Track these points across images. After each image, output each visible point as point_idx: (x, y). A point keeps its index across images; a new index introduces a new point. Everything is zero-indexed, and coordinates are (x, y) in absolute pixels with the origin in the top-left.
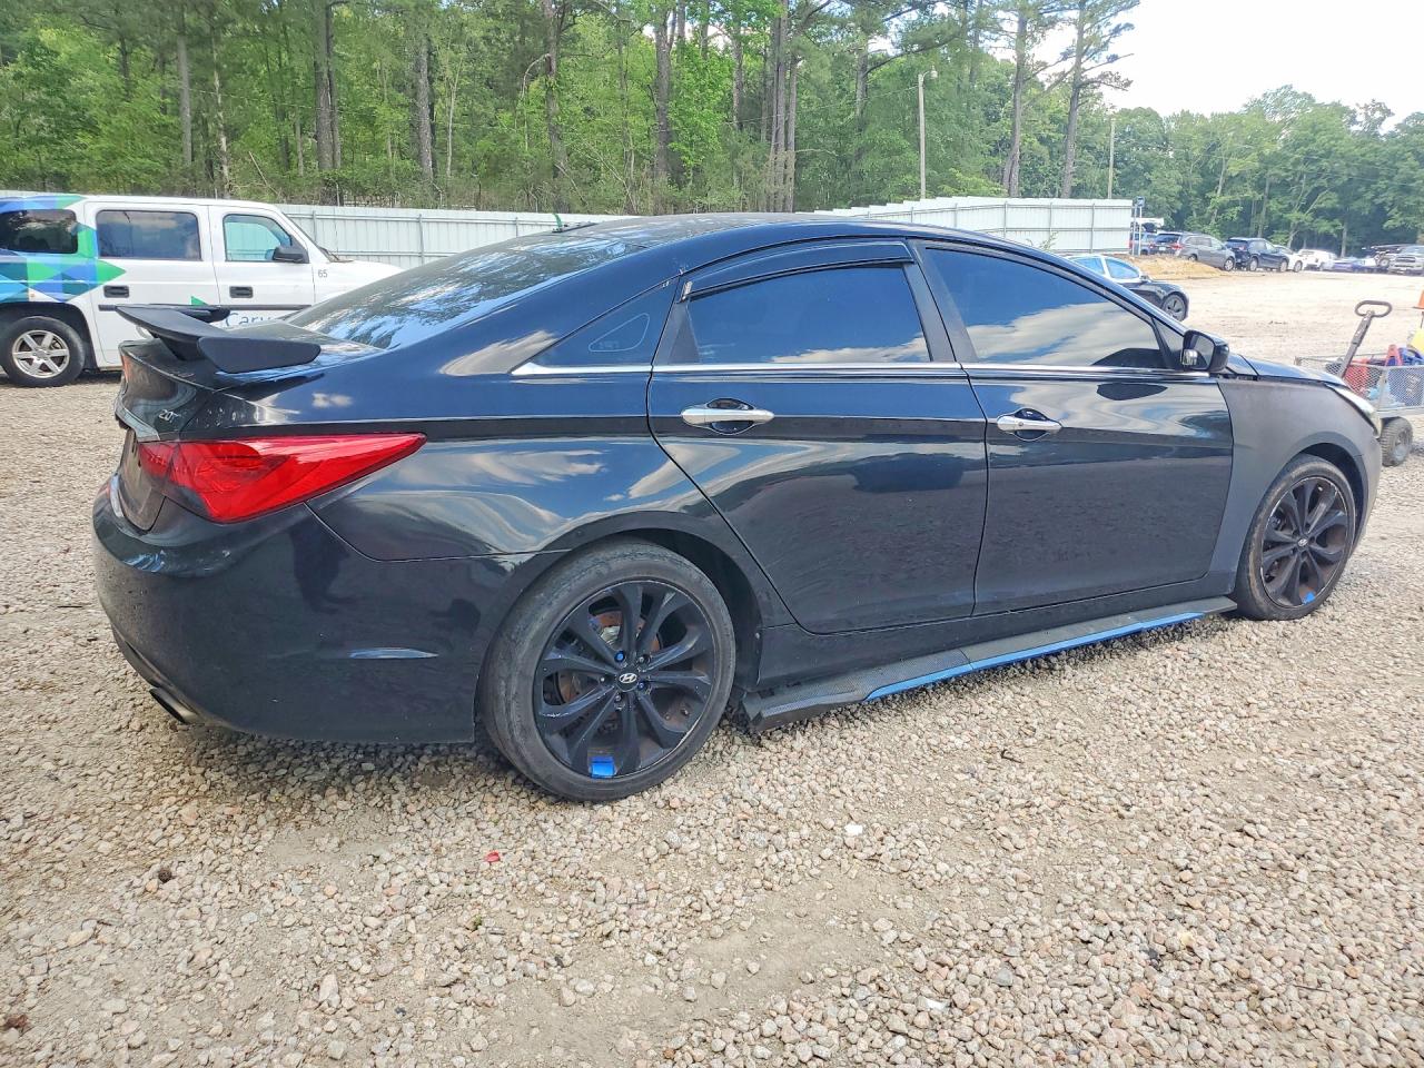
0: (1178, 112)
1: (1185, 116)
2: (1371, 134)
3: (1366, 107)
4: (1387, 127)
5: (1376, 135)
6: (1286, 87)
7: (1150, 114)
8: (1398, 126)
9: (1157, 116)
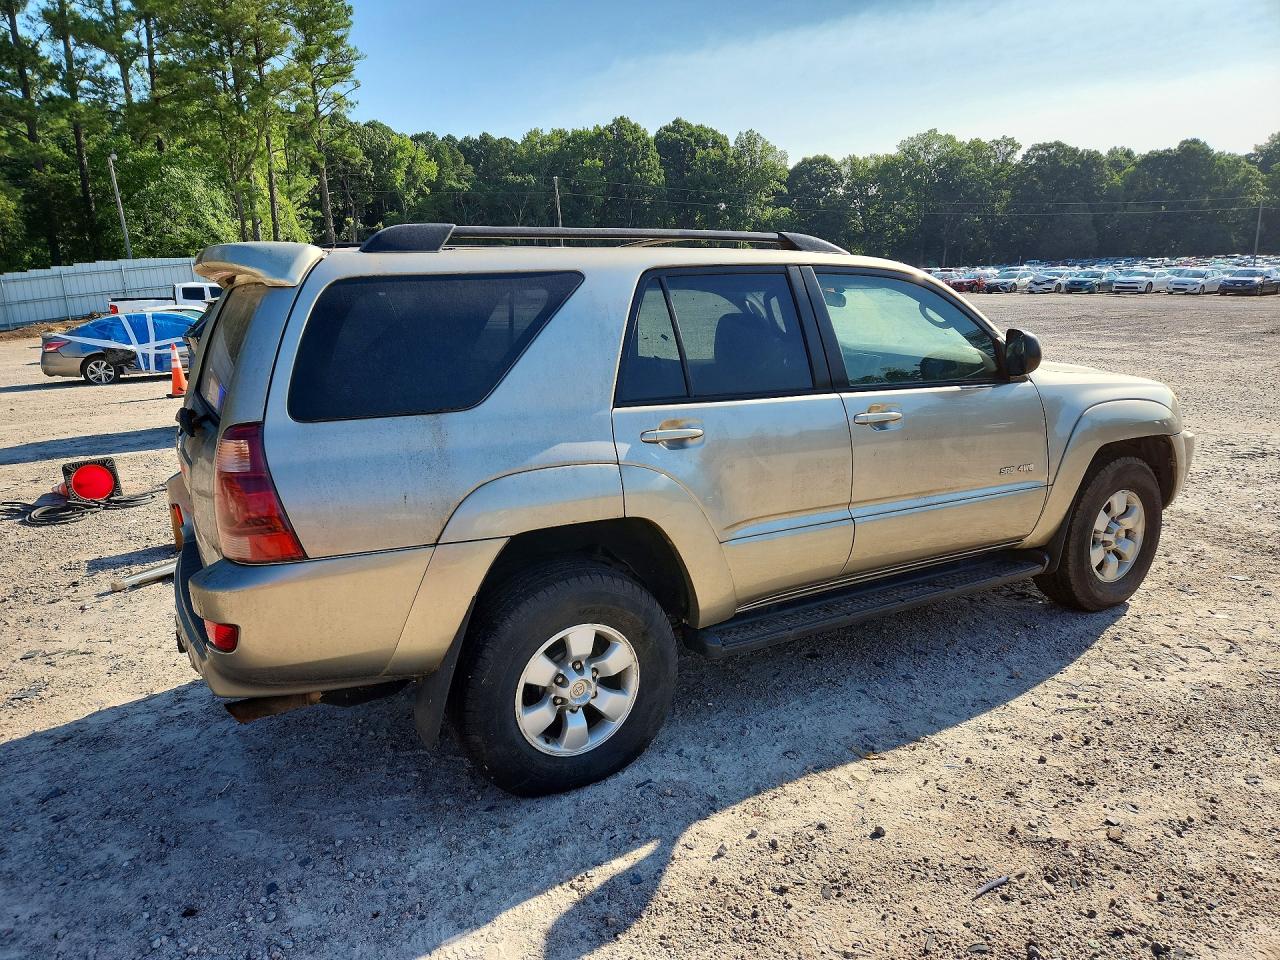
0: (846, 156)
1: (853, 159)
2: (1005, 162)
3: (998, 143)
4: (1018, 157)
5: (1009, 164)
6: (930, 131)
7: (824, 161)
8: (1025, 157)
9: (830, 162)
